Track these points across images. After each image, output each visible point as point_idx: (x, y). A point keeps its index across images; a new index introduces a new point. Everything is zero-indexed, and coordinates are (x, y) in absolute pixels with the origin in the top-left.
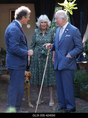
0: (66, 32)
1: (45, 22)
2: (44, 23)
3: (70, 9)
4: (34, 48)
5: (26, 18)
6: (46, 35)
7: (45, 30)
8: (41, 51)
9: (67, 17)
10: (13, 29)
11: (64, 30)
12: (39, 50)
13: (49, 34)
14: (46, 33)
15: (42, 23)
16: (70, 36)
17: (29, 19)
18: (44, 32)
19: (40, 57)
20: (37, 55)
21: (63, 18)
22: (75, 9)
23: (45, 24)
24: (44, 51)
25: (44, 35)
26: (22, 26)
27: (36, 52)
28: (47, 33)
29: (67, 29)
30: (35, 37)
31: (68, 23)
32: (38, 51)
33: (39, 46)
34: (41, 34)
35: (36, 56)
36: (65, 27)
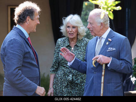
0: (107, 43)
1: (74, 27)
2: (71, 28)
3: (109, 9)
4: (57, 71)
5: (32, 20)
6: (77, 50)
7: (75, 40)
8: (68, 76)
9: (108, 21)
10: (12, 42)
11: (103, 41)
12: (65, 74)
13: (82, 47)
14: (76, 45)
15: (68, 27)
16: (115, 49)
17: (39, 23)
18: (73, 44)
19: (66, 87)
20: (62, 83)
21: (101, 23)
22: (118, 10)
23: (74, 30)
24: (72, 76)
25: (72, 49)
26: (29, 34)
27: (59, 78)
28: (78, 46)
29: (109, 39)
30: (58, 53)
31: (109, 29)
32: (63, 76)
33: (64, 67)
34: (69, 47)
35: (60, 85)
36: (105, 36)
